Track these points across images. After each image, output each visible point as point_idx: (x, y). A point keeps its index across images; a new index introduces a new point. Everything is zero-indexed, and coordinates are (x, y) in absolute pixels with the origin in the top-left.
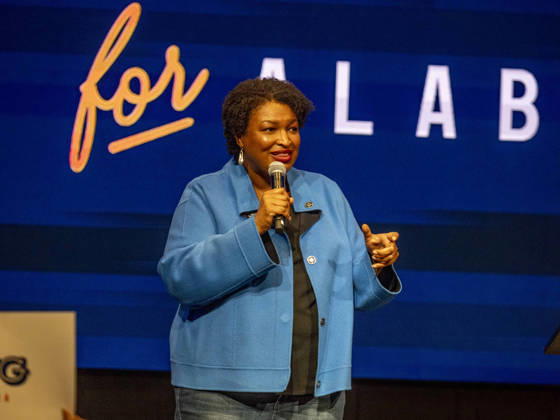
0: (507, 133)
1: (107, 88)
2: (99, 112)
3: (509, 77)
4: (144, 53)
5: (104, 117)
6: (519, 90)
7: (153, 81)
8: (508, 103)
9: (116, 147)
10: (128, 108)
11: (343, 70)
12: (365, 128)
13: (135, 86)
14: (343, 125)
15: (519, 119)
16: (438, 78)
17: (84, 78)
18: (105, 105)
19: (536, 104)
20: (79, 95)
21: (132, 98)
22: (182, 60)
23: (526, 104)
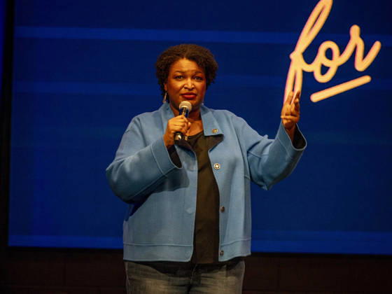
1: (309, 56)
2: (304, 73)
4: (335, 30)
5: (308, 76)
7: (342, 51)
10: (324, 70)
13: (329, 54)
17: (293, 48)
20: (289, 61)
22: (362, 36)
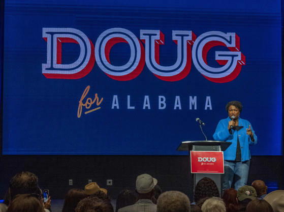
0: (160, 108)
1: (84, 102)
3: (160, 97)
4: (91, 95)
5: (84, 107)
6: (162, 100)
7: (93, 100)
8: (160, 102)
9: (86, 113)
10: (88, 105)
11: (129, 97)
12: (133, 108)
13: (89, 101)
14: (129, 107)
15: (162, 105)
16: (147, 98)
17: (80, 100)
18: (84, 105)
19: (165, 102)
20: (79, 103)
22: (98, 96)
23: (164, 102)
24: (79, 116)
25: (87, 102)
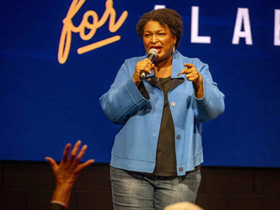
0: (278, 41)
1: (77, 21)
2: (73, 33)
3: (279, 13)
5: (75, 36)
7: (99, 19)
9: (81, 51)
10: (87, 31)
11: (195, 10)
12: (206, 40)
13: (91, 20)
16: (243, 14)
17: (65, 16)
18: (76, 30)
20: (62, 25)
21: (89, 26)
22: (114, 7)
24: (62, 59)
25: (85, 23)
